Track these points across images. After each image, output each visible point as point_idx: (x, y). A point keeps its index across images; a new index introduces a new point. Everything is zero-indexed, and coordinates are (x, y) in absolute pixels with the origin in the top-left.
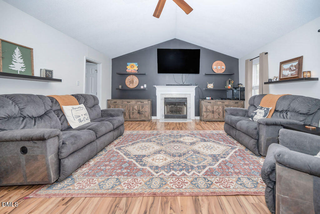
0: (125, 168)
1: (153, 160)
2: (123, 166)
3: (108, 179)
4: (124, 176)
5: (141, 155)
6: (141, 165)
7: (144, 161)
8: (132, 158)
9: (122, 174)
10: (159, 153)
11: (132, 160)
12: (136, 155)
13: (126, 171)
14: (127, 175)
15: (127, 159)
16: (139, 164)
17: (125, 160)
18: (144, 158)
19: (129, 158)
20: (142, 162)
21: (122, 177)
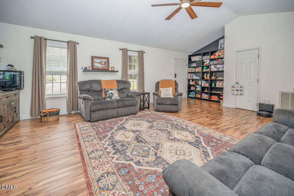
0: (213, 142)
1: (187, 137)
2: (215, 144)
3: (228, 141)
4: (216, 138)
5: (193, 145)
6: (199, 138)
7: (194, 139)
8: (203, 147)
9: (217, 140)
10: (175, 138)
11: (204, 145)
12: (197, 147)
13: (213, 140)
14: (214, 137)
15: (209, 148)
16: (200, 140)
17: (211, 148)
18: (193, 141)
19: (206, 148)
20: (197, 140)
21: (217, 138)
